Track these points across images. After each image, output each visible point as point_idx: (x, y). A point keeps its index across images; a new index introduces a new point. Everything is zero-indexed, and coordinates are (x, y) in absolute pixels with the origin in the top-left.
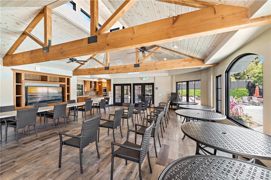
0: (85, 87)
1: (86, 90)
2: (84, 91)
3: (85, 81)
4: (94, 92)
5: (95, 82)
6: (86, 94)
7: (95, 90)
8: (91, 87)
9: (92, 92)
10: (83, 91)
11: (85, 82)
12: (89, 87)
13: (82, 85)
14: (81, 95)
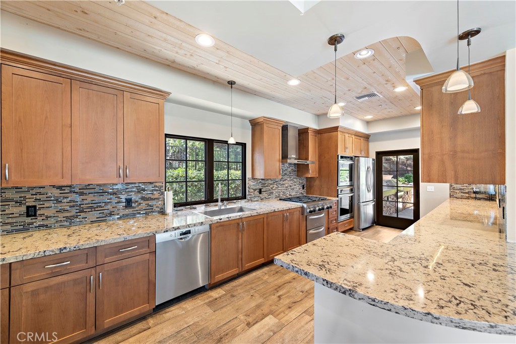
0: (257, 156)
1: (260, 174)
2: (253, 178)
3: (256, 125)
4: (298, 180)
5: (303, 133)
6: (260, 192)
7: (301, 169)
8: (285, 156)
9: (288, 183)
10: (249, 175)
11: (258, 128)
12: (278, 155)
13: (244, 145)
14: (237, 199)
